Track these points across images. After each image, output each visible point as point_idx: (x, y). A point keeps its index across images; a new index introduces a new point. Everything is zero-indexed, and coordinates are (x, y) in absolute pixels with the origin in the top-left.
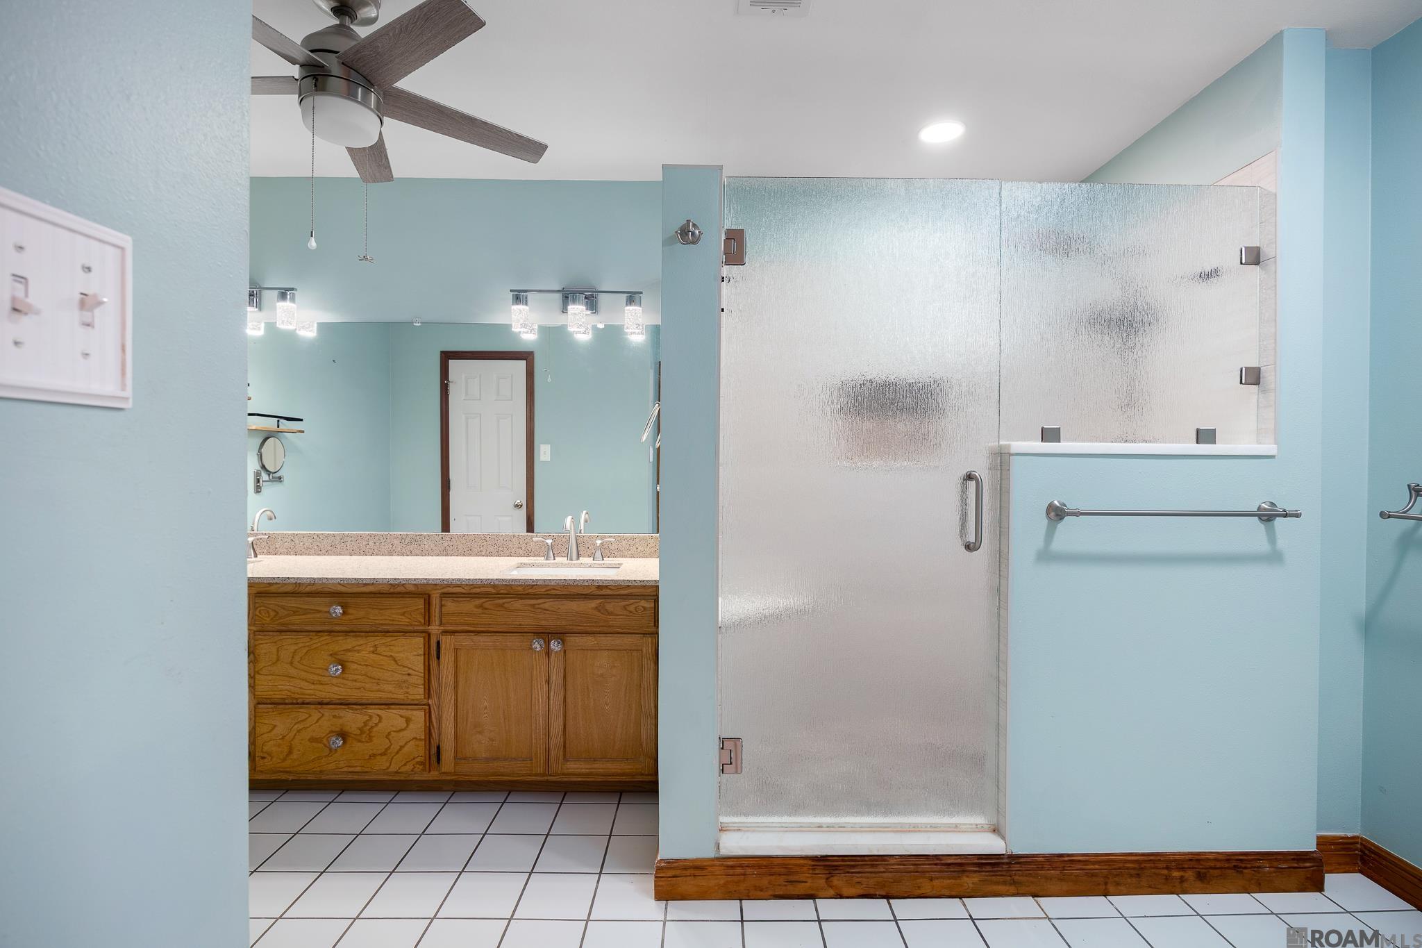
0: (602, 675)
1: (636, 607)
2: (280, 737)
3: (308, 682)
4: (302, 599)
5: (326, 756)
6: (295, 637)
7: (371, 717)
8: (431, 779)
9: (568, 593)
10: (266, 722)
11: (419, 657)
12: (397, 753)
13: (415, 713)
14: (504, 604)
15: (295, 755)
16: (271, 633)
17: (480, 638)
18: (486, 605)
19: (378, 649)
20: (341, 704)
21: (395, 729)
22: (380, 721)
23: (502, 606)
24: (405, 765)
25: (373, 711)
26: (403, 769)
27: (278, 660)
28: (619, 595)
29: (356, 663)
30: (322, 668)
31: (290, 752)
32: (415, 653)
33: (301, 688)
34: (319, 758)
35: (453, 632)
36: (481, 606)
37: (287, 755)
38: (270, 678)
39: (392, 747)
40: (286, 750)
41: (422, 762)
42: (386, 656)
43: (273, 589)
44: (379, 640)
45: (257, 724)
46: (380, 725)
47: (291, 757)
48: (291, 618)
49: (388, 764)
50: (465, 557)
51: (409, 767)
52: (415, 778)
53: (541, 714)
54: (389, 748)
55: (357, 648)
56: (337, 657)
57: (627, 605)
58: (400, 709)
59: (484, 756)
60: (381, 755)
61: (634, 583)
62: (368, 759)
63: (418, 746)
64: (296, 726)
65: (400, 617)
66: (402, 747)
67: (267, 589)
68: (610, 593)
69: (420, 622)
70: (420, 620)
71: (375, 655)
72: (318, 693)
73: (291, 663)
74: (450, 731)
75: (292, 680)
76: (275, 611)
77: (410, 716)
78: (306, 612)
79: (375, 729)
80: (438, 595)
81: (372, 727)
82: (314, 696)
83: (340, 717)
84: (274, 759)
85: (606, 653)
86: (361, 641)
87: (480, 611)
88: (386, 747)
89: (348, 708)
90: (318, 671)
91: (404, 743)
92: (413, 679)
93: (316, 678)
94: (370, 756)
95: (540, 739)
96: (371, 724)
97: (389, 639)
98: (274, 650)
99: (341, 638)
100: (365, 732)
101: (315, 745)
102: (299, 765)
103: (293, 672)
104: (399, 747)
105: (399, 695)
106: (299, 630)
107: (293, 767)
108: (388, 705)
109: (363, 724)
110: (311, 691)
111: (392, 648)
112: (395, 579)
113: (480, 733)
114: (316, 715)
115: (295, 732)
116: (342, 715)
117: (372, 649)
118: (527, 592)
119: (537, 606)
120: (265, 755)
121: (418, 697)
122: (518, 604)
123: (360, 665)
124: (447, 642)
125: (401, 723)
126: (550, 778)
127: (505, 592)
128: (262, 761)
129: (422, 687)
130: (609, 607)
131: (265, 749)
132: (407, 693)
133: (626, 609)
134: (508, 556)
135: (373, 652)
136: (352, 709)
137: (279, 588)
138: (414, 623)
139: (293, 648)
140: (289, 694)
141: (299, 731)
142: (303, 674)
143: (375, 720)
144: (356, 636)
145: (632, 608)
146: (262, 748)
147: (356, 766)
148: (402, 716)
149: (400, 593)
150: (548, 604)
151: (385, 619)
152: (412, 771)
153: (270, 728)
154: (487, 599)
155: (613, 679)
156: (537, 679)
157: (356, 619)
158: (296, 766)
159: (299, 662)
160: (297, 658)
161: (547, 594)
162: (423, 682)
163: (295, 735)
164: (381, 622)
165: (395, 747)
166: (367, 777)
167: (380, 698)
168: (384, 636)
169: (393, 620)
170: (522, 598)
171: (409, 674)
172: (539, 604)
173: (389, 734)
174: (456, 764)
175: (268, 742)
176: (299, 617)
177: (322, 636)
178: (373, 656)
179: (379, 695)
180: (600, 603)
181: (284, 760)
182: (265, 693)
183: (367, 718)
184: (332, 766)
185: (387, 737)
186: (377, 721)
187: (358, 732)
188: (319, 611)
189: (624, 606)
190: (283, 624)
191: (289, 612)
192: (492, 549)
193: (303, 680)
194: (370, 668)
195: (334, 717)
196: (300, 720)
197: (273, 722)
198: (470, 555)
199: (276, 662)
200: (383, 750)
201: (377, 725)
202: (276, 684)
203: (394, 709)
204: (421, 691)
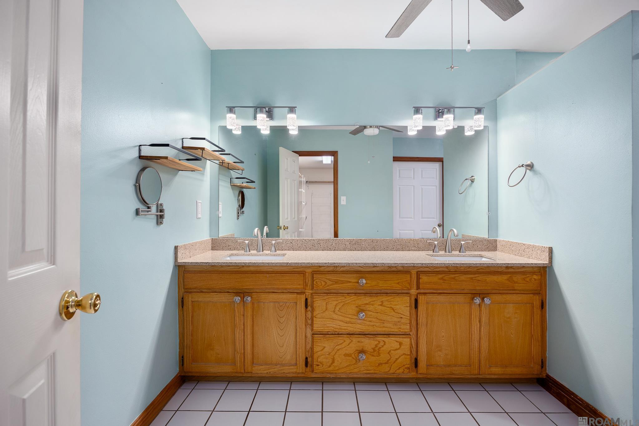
0: (509, 318)
1: (530, 279)
2: (328, 353)
3: (344, 322)
4: (340, 275)
5: (353, 364)
6: (336, 297)
7: (379, 342)
8: (411, 377)
9: (490, 271)
10: (320, 345)
11: (407, 308)
12: (394, 362)
13: (405, 339)
14: (455, 277)
15: (335, 364)
16: (322, 294)
17: (441, 297)
18: (445, 278)
19: (384, 303)
20: (360, 334)
21: (393, 349)
22: (385, 344)
23: (454, 278)
24: (399, 369)
25: (380, 338)
26: (398, 372)
27: (326, 310)
28: (518, 272)
29: (371, 311)
30: (352, 314)
31: (333, 362)
32: (405, 306)
33: (340, 326)
34: (349, 365)
35: (425, 294)
36: (442, 279)
37: (332, 364)
38: (322, 320)
39: (391, 359)
40: (331, 362)
41: (409, 368)
42: (388, 307)
43: (322, 269)
44: (384, 298)
45: (314, 346)
46: (385, 346)
47: (334, 364)
48: (334, 286)
49: (389, 369)
50: (385, 251)
51: (401, 371)
52: (402, 377)
53: (476, 340)
54: (390, 359)
55: (371, 303)
56: (361, 308)
57: (525, 278)
58: (395, 337)
59: (442, 364)
60: (385, 363)
61: (531, 265)
62: (378, 366)
63: (406, 358)
64: (337, 347)
65: (396, 285)
66: (397, 359)
67: (318, 269)
68: (513, 271)
69: (408, 288)
70: (408, 286)
71: (382, 307)
72: (349, 328)
73: (334, 311)
74: (424, 350)
75: (334, 321)
76: (325, 282)
77: (402, 342)
78: (343, 282)
79: (382, 349)
80: (416, 272)
81: (380, 348)
82: (347, 330)
83: (362, 342)
84: (324, 366)
85: (511, 305)
86: (374, 299)
87: (442, 281)
88: (388, 359)
89: (366, 337)
90: (350, 316)
91: (398, 357)
92: (403, 321)
93: (348, 320)
94: (379, 364)
95: (476, 354)
96: (379, 346)
97: (390, 298)
98: (324, 304)
99: (362, 297)
100: (376, 351)
101: (347, 358)
102: (338, 370)
103: (335, 316)
104: (395, 359)
105: (395, 330)
106: (337, 292)
107: (335, 370)
108: (388, 335)
109: (375, 346)
110: (345, 327)
111: (392, 303)
112: (395, 263)
113: (440, 351)
114: (348, 341)
115: (336, 351)
116: (362, 341)
117: (380, 303)
118: (466, 271)
119: (474, 279)
120: (319, 364)
121: (407, 331)
122: (463, 277)
123: (373, 312)
124: (421, 299)
125: (397, 345)
126: (481, 376)
127: (454, 270)
128: (317, 367)
129: (409, 325)
130: (515, 279)
131: (319, 360)
132: (400, 328)
133: (524, 280)
134: (408, 251)
135: (381, 305)
136: (368, 337)
137: (325, 268)
138: (404, 288)
139: (335, 303)
140: (333, 329)
141: (338, 350)
142: (341, 318)
143: (382, 344)
144: (370, 296)
145: (528, 279)
146: (317, 360)
147: (371, 370)
148: (397, 342)
149: (394, 271)
150: (480, 277)
151: (388, 286)
152: (403, 372)
153: (322, 348)
154: (446, 275)
155: (516, 319)
156: (474, 320)
157: (371, 286)
158: (337, 370)
159: (338, 311)
160: (337, 309)
161: (478, 272)
162: (409, 322)
163: (336, 352)
164: (385, 288)
165: (393, 359)
166: (375, 376)
167: (385, 331)
168: (386, 296)
169: (392, 287)
170: (465, 274)
171: (401, 318)
172: (475, 277)
173: (390, 351)
174: (427, 369)
175: (321, 356)
176: (339, 285)
177: (352, 296)
178: (380, 307)
179: (384, 329)
180: (510, 277)
181: (330, 366)
182: (320, 328)
183: (377, 342)
184: (356, 370)
185: (389, 353)
186: (383, 344)
187: (372, 351)
188: (350, 282)
189: (524, 278)
190: (328, 289)
191: (333, 283)
192: (399, 247)
193: (341, 321)
194: (379, 314)
195: (359, 342)
196: (339, 343)
197: (323, 345)
198: (388, 250)
199: (325, 311)
200: (386, 361)
201: (382, 346)
202: (325, 323)
203: (392, 337)
204: (408, 327)
